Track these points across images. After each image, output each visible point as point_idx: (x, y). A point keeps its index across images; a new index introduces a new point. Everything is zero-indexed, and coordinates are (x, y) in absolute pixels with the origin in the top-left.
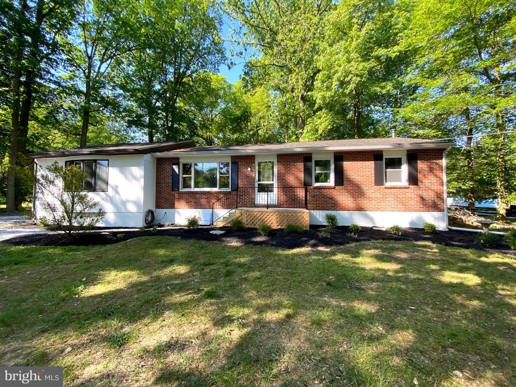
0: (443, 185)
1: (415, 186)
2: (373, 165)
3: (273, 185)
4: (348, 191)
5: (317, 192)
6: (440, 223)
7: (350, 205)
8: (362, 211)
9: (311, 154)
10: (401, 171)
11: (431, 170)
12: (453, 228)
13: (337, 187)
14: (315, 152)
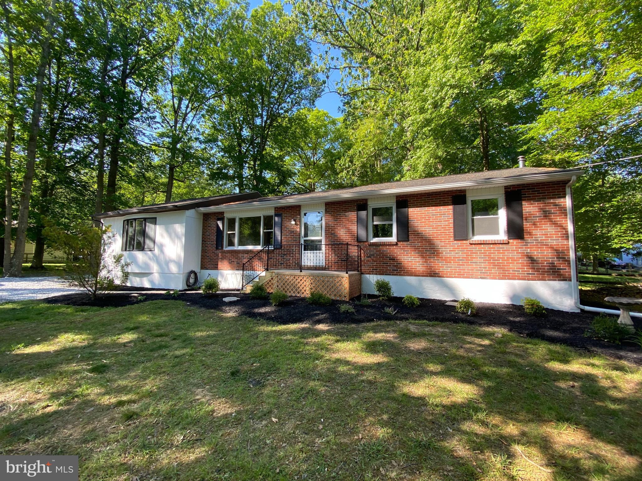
0: (567, 238)
1: (520, 241)
2: (451, 212)
3: (320, 241)
4: (416, 249)
5: (373, 250)
6: (564, 299)
7: (418, 268)
8: (436, 277)
9: (366, 200)
10: (498, 218)
11: (546, 215)
12: (587, 308)
13: (400, 244)
14: (371, 197)
